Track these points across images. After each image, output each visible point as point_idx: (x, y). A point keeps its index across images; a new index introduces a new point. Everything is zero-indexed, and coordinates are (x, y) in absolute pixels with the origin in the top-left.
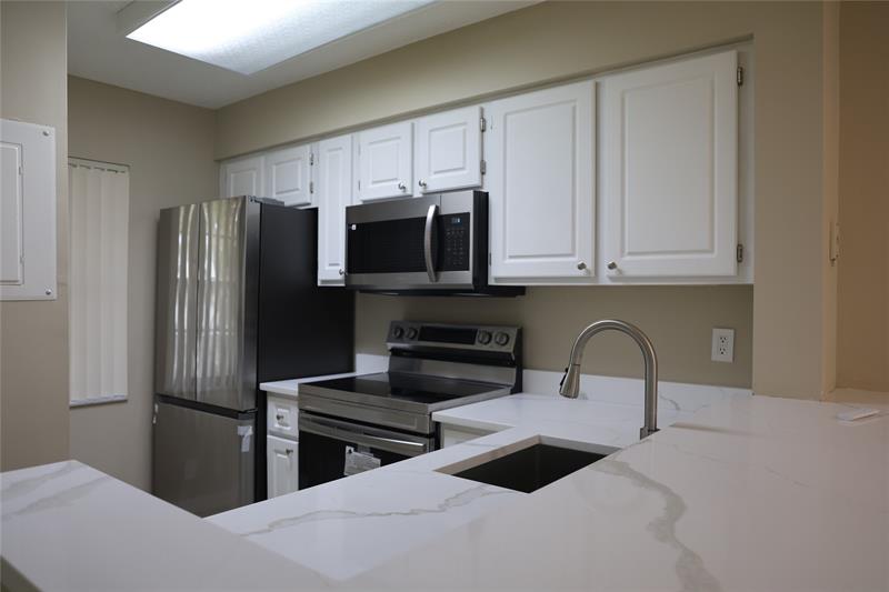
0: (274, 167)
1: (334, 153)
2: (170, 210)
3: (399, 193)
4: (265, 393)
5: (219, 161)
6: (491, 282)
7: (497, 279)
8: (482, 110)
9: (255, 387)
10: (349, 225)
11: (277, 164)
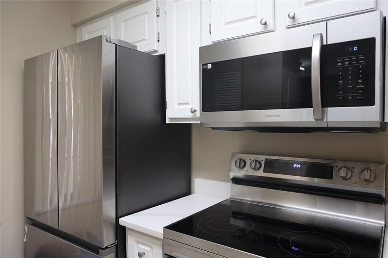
0: (123, 24)
4: (124, 228)
9: (114, 221)
11: (124, 21)
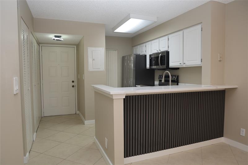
1: (149, 45)
2: (124, 56)
3: (157, 52)
5: (133, 47)
6: (170, 67)
7: (170, 66)
8: (168, 37)
10: (150, 58)
11: (141, 47)
